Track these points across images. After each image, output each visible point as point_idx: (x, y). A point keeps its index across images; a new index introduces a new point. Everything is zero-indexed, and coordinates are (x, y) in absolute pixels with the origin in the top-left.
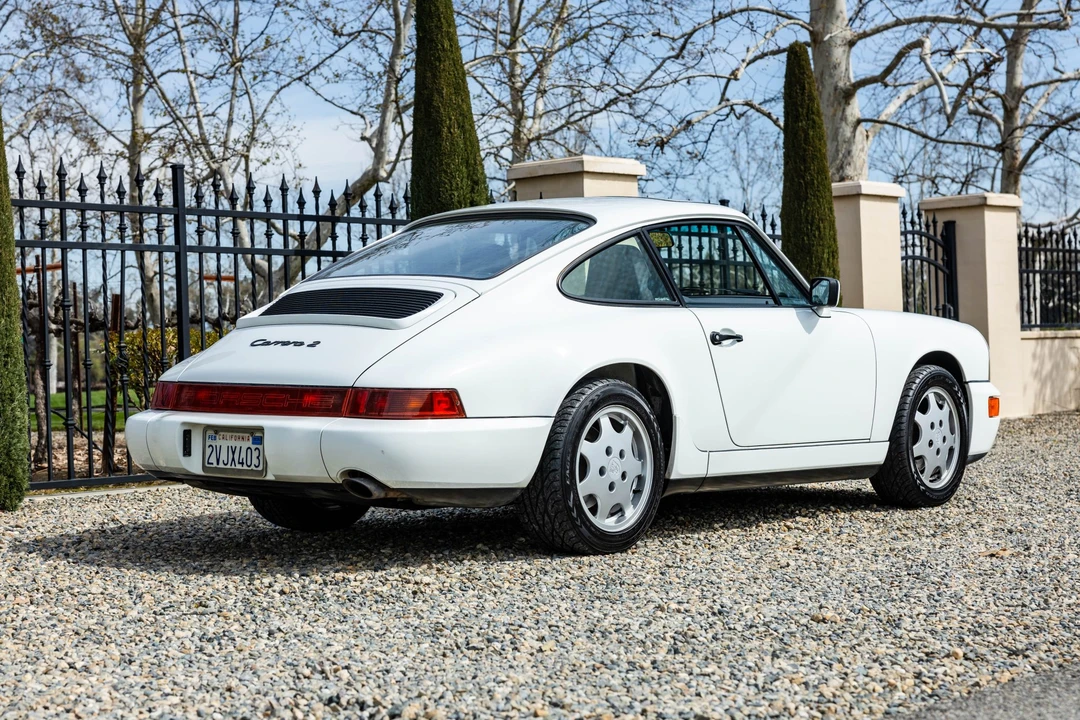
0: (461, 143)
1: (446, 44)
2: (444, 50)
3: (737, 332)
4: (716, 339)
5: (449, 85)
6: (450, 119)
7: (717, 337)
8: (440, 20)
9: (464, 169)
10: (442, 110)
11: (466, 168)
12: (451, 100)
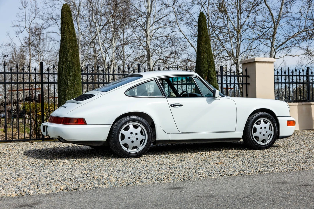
0: (206, 56)
1: (204, 33)
2: (203, 34)
3: (181, 104)
4: (173, 106)
5: (204, 42)
6: (204, 51)
7: (172, 105)
8: (202, 27)
9: (207, 63)
10: (202, 49)
11: (207, 62)
12: (204, 46)
